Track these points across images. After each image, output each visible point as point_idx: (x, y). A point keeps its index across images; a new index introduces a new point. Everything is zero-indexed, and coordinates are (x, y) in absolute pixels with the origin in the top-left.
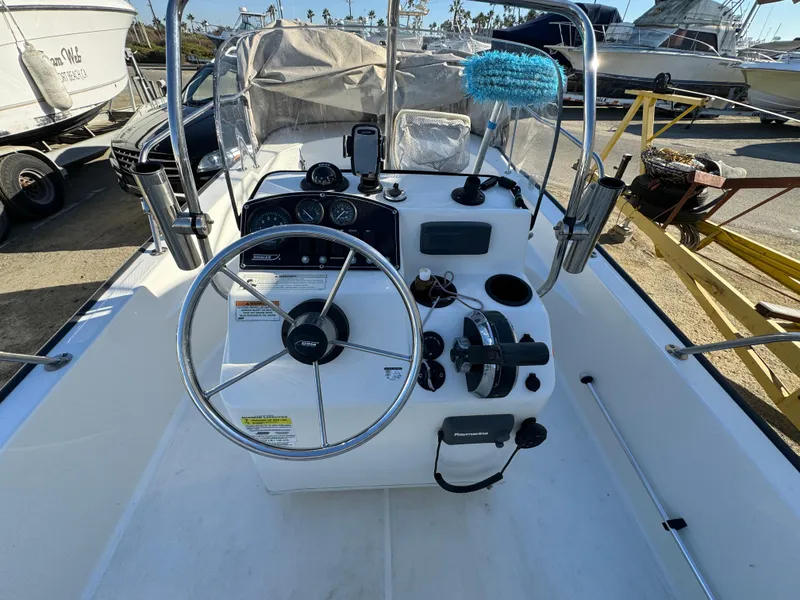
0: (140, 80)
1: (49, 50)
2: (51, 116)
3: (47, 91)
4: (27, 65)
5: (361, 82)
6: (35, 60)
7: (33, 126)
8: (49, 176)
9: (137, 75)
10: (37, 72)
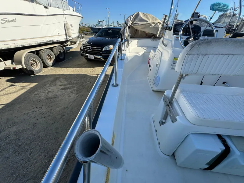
1: (69, 23)
2: (67, 38)
3: (68, 32)
4: (65, 26)
5: (154, 26)
6: (67, 26)
7: (64, 40)
8: (63, 52)
10: (67, 28)
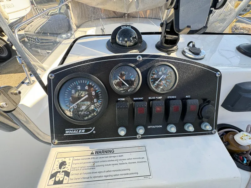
0: (36, 9)
9: (35, 7)
